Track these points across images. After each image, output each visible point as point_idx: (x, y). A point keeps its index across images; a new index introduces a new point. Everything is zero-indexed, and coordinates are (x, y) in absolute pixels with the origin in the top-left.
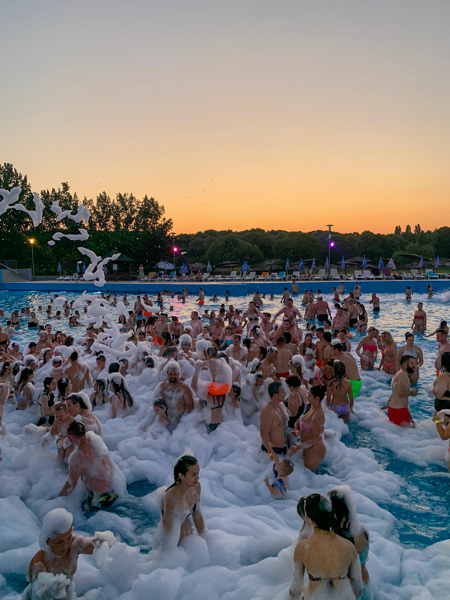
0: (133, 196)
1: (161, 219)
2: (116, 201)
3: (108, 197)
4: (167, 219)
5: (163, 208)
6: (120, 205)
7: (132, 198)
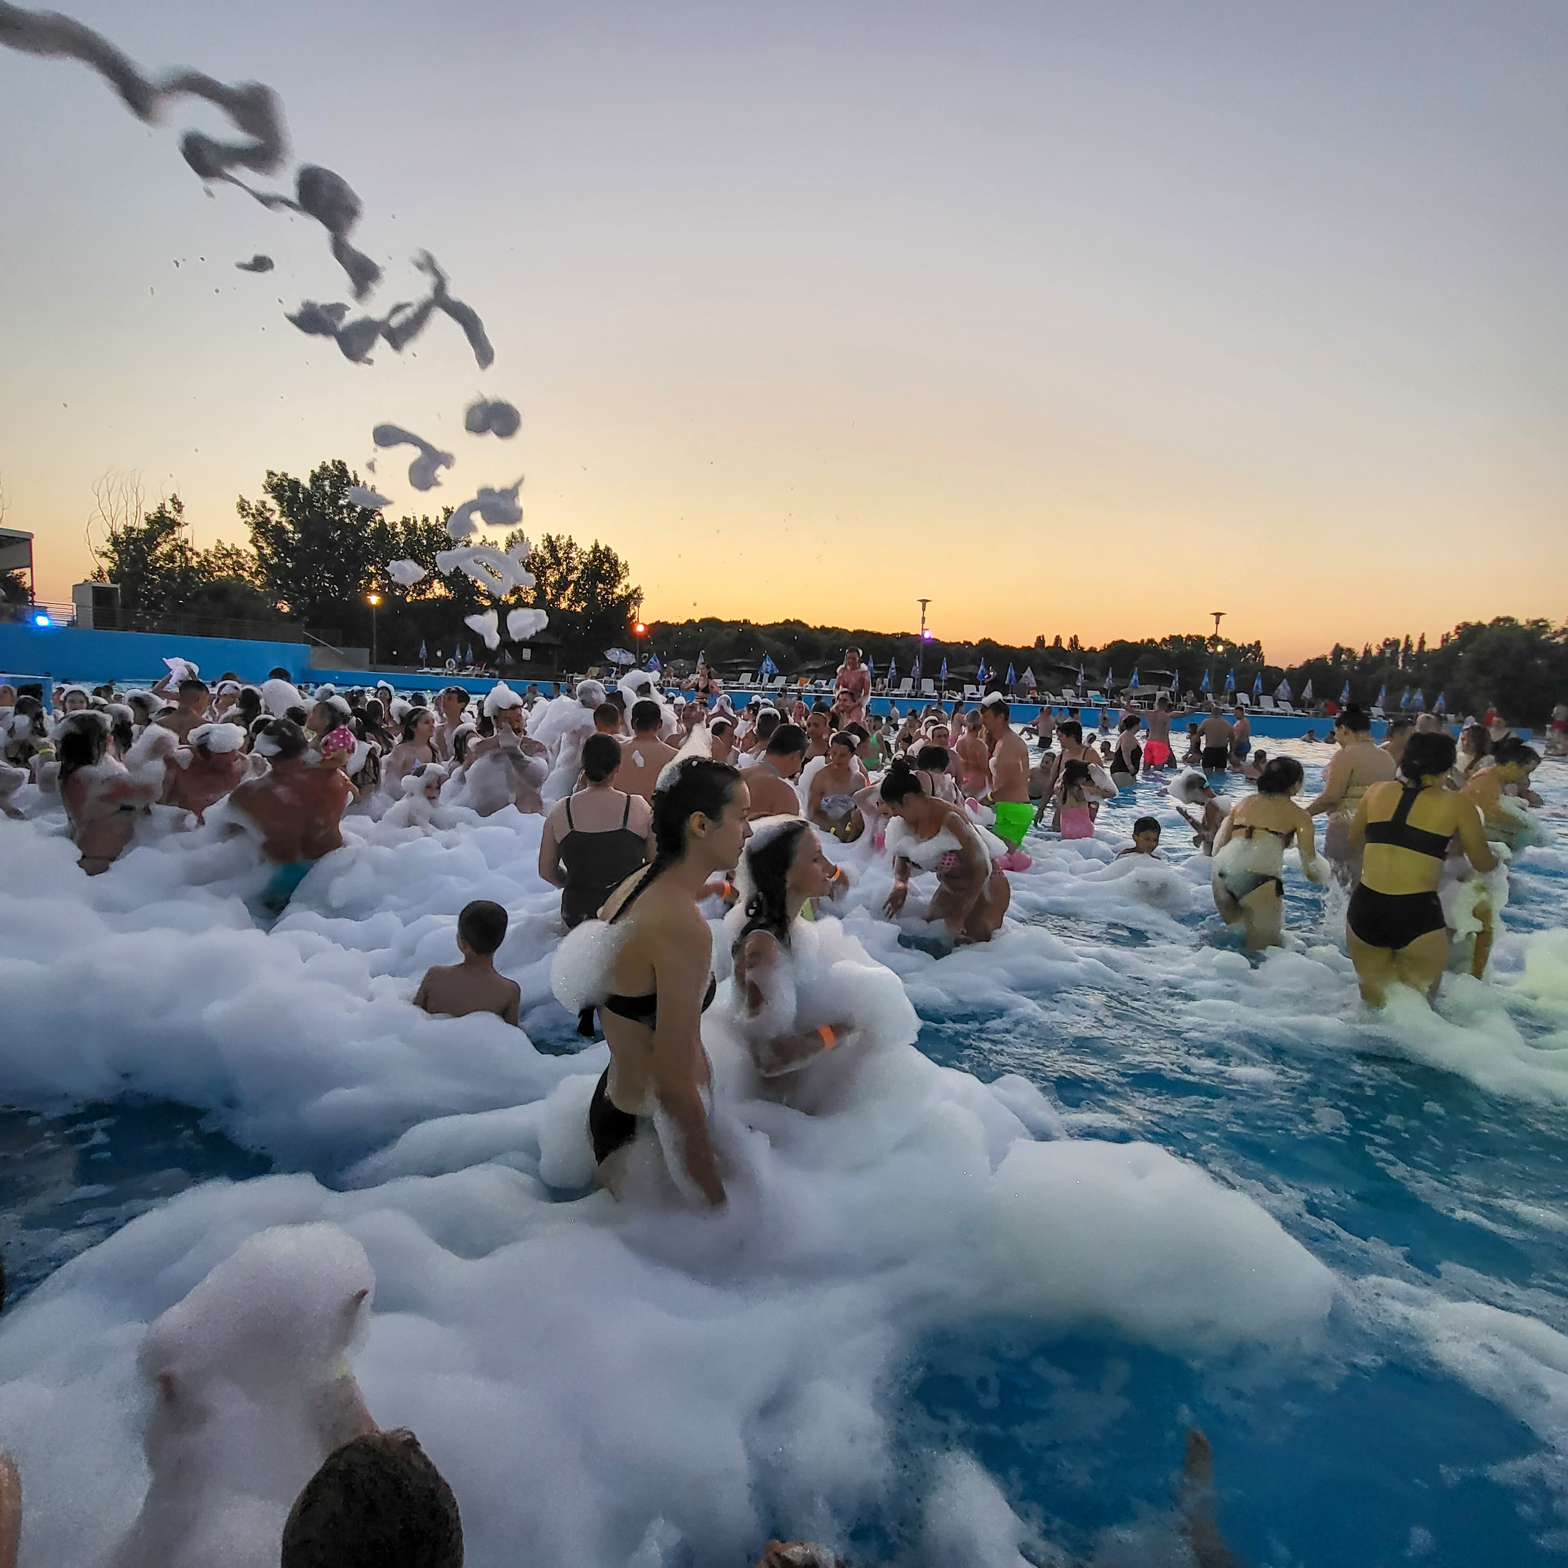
0: (573, 542)
1: (620, 586)
2: (540, 548)
3: (528, 540)
4: (633, 587)
5: (626, 566)
6: (547, 556)
7: (571, 545)
